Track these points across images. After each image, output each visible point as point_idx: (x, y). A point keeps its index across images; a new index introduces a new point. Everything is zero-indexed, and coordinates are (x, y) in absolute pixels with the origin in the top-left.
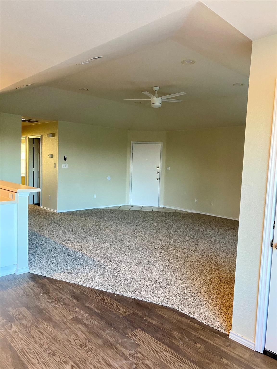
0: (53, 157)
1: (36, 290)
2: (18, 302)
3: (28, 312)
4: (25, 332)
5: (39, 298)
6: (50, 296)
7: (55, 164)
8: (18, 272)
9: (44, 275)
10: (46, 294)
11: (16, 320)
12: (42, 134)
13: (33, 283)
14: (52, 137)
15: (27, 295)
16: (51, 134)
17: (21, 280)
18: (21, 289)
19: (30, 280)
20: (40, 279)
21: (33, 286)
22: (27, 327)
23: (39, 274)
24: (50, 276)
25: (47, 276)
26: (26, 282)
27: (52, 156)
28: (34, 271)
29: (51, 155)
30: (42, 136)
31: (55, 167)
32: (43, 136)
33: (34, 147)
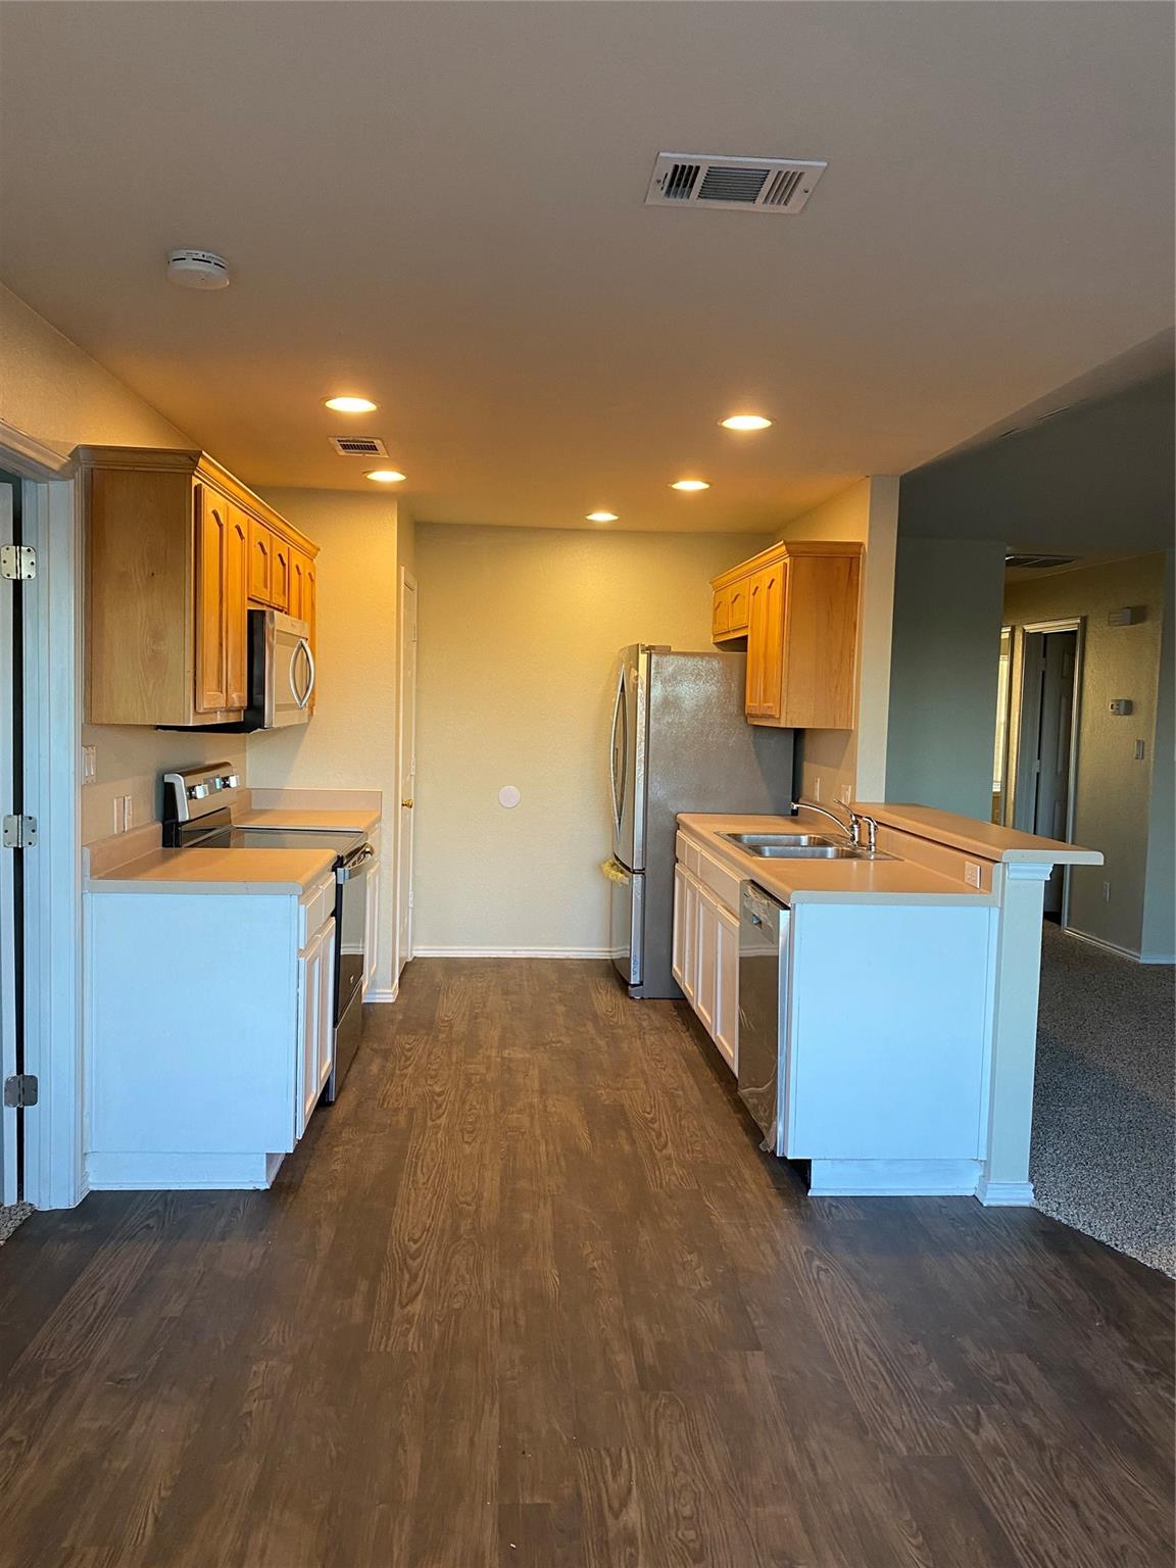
0: (1134, 710)
1: (1070, 1298)
2: (994, 1322)
3: (1043, 1382)
4: (1037, 1465)
5: (1089, 1337)
6: (1135, 1342)
7: (1140, 743)
8: (988, 1196)
9: (1104, 1238)
10: (1118, 1328)
11: (993, 1398)
12: (1084, 615)
13: (1053, 1261)
14: (1132, 624)
15: (1031, 1304)
16: (1129, 611)
17: (1004, 1233)
18: (1007, 1271)
19: (1040, 1245)
20: (1085, 1252)
21: (1056, 1271)
22: (1042, 1447)
23: (1079, 1227)
24: (1130, 1251)
25: (1117, 1245)
26: (1022, 1245)
27: (1128, 708)
28: (1055, 1206)
29: (1123, 704)
30: (1084, 620)
31: (1141, 756)
32: (1090, 622)
33: (1044, 673)
